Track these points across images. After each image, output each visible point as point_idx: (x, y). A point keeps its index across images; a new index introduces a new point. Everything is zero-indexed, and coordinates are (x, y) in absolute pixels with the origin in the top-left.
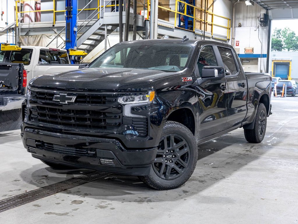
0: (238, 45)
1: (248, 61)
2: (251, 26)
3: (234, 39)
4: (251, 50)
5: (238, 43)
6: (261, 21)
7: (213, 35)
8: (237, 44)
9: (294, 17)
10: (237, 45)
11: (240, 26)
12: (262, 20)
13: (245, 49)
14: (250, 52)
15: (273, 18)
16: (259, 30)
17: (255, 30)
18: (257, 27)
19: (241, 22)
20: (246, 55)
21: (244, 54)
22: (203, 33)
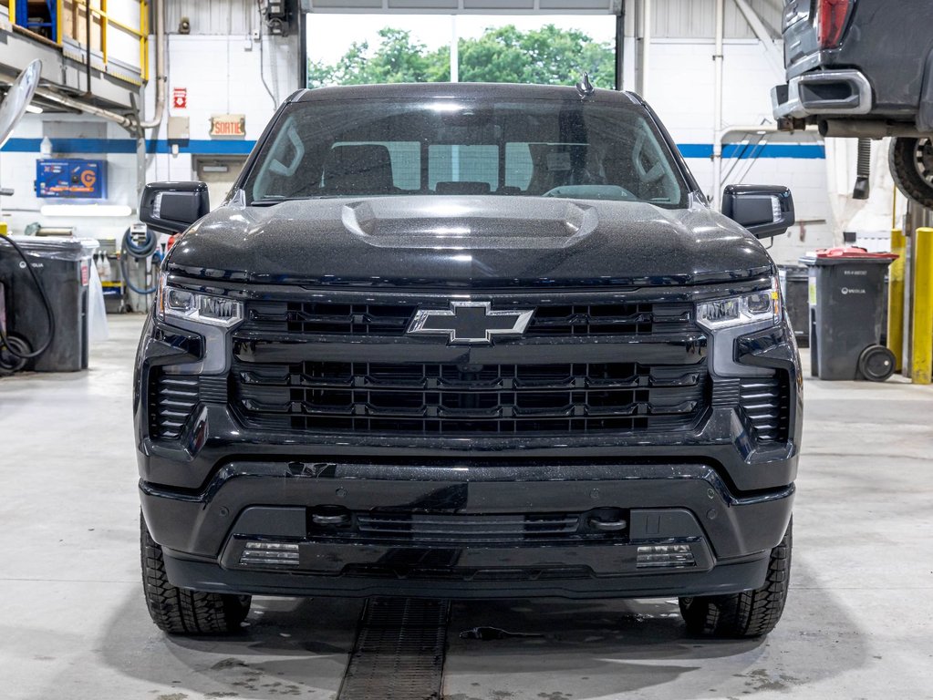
0: (183, 105)
1: (224, 169)
2: (230, 34)
3: (165, 81)
4: (237, 124)
5: (180, 95)
6: (270, 16)
7: (107, 64)
8: (180, 102)
9: (390, 7)
10: (177, 105)
11: (185, 29)
12: (275, 10)
13: (212, 120)
14: (231, 134)
15: (314, 6)
16: (261, 49)
17: (248, 50)
18: (253, 37)
19: (188, 12)
20: (215, 143)
21: (209, 138)
22: (85, 54)
